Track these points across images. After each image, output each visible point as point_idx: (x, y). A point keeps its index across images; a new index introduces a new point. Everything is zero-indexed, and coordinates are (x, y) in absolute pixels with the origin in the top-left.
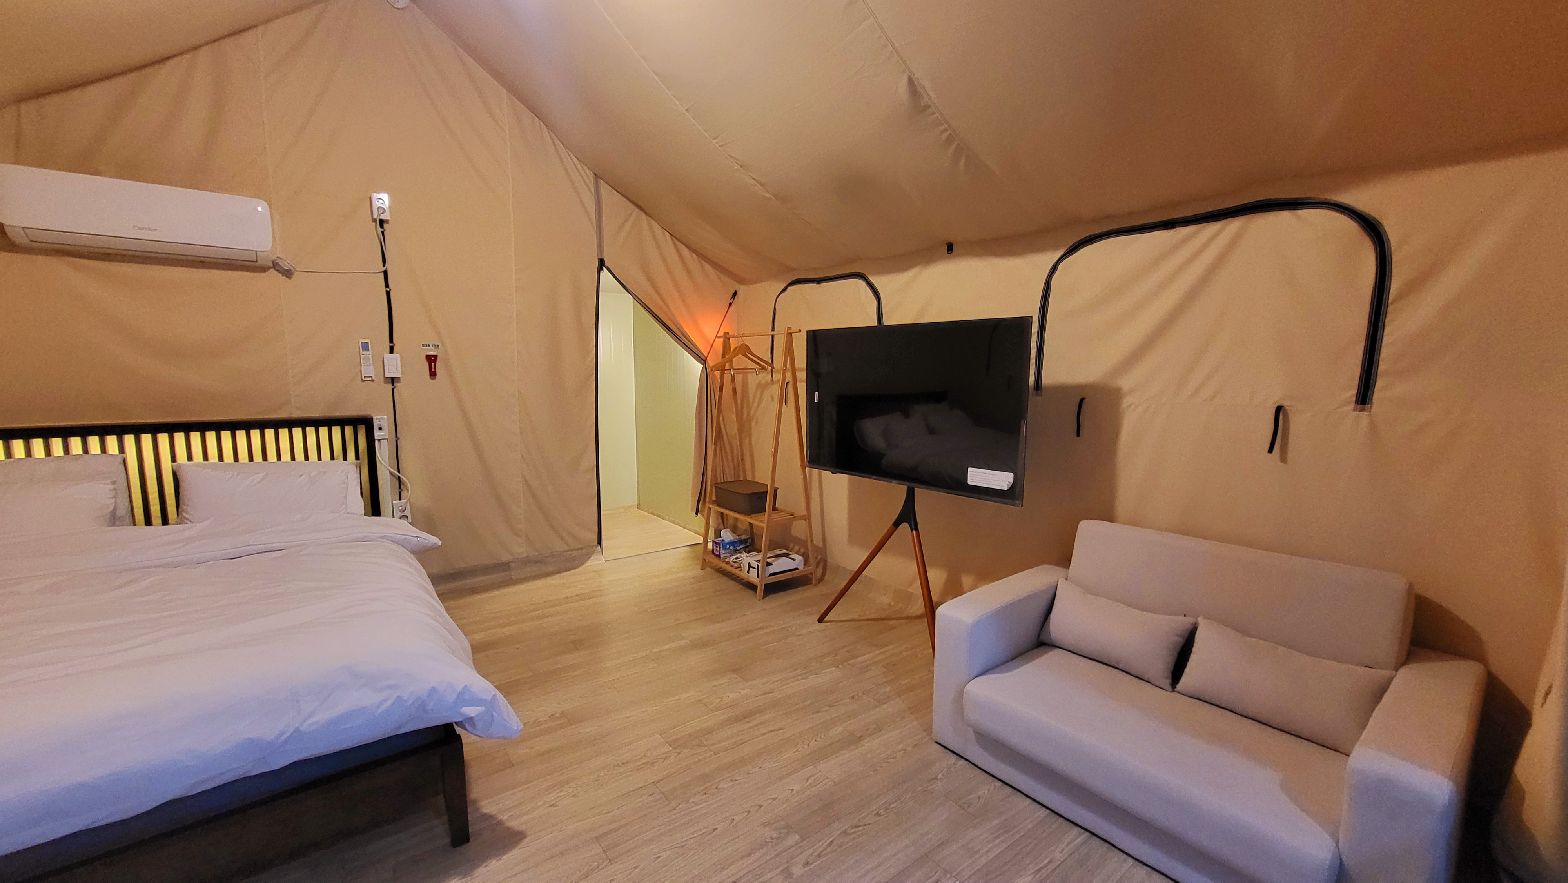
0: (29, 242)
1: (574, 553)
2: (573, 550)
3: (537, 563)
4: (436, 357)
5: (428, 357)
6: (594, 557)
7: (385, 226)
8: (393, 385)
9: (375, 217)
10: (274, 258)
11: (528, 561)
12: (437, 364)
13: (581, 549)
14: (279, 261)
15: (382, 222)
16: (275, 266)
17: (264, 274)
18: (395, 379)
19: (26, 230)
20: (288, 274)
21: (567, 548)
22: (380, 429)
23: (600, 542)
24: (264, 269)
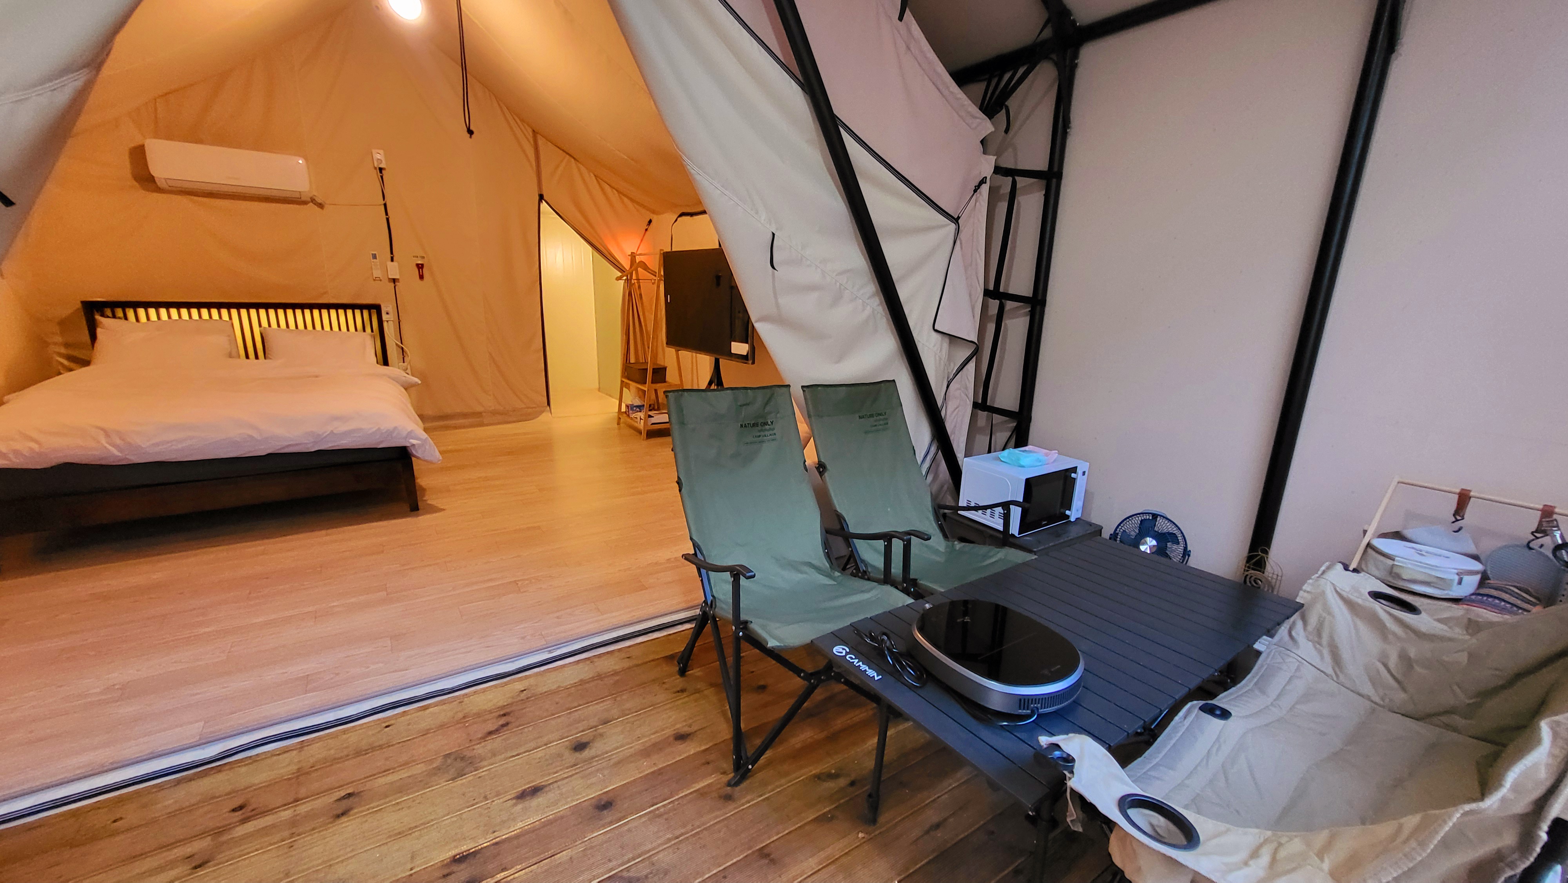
0: (167, 186)
1: (530, 410)
2: (528, 408)
3: (502, 414)
4: (422, 265)
5: (418, 265)
6: (544, 414)
7: (383, 172)
8: (394, 283)
9: (376, 166)
10: (311, 196)
11: (494, 413)
12: (424, 270)
13: (535, 408)
14: (315, 198)
15: (381, 170)
16: (313, 200)
17: (305, 206)
18: (396, 280)
19: (168, 181)
20: (321, 206)
21: (523, 406)
22: (387, 313)
23: (549, 404)
24: (305, 203)
